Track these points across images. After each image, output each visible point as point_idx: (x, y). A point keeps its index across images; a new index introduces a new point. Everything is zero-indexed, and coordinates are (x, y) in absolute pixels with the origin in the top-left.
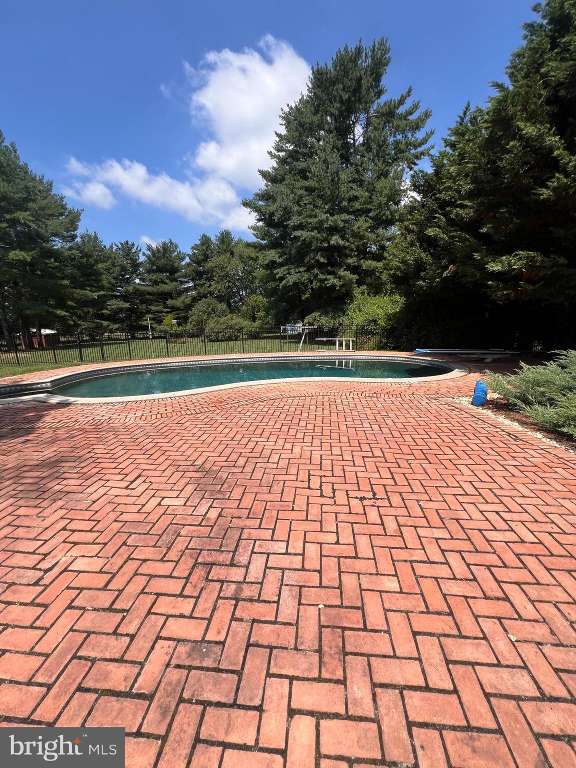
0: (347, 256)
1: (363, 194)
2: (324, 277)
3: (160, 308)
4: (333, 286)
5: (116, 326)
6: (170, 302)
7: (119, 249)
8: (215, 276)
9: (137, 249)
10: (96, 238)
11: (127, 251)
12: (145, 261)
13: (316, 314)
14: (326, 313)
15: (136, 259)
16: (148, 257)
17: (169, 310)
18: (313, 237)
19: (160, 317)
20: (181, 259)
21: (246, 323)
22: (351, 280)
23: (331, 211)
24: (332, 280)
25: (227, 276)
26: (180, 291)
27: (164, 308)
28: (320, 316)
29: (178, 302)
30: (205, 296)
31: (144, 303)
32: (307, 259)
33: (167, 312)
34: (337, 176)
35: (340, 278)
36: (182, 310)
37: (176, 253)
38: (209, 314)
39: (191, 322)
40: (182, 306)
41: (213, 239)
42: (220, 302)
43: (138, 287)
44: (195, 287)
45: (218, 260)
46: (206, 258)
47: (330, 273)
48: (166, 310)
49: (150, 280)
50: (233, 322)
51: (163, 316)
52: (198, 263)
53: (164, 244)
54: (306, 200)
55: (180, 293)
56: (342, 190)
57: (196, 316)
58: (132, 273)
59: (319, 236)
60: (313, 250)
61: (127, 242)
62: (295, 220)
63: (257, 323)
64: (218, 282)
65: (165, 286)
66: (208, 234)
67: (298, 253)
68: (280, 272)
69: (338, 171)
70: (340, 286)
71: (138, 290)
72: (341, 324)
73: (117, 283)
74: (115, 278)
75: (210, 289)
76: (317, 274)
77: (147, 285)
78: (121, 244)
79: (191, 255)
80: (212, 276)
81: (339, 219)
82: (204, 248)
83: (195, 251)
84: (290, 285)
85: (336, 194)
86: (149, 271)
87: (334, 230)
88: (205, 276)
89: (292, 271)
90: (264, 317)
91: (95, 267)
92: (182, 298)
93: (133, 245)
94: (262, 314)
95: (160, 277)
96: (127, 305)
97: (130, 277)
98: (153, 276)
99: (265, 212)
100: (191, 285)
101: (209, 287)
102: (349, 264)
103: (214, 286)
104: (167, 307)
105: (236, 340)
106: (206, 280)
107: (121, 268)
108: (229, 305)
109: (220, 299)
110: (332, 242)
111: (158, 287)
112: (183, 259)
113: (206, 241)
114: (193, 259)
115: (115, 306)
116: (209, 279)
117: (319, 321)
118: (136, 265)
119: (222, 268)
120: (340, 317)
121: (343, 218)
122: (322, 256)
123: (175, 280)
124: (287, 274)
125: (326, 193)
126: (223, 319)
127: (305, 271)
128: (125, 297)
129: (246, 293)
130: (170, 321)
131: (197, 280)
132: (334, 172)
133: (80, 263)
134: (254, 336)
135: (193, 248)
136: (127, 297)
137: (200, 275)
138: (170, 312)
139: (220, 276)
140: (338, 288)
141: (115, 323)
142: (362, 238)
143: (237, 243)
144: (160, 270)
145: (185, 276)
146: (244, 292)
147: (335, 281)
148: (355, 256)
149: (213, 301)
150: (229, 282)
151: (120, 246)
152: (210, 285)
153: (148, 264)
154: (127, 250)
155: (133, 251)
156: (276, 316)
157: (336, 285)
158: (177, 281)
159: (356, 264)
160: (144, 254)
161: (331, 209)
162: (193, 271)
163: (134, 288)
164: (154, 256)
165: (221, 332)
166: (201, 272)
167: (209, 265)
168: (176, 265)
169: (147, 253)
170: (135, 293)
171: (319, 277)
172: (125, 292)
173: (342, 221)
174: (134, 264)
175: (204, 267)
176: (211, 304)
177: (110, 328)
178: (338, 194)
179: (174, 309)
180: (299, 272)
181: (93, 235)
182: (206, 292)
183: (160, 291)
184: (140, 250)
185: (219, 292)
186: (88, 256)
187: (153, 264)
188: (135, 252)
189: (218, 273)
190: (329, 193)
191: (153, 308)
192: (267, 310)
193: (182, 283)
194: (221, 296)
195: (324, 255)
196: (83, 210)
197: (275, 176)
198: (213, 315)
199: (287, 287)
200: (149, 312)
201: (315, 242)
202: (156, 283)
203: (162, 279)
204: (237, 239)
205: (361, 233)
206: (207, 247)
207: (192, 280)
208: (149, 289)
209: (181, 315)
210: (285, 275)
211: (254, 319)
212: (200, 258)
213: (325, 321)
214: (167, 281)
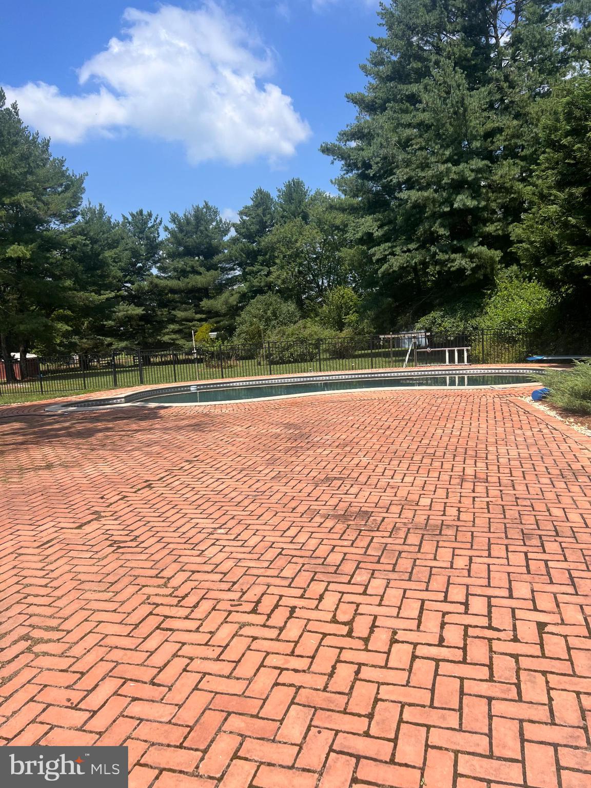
0: (485, 222)
1: (509, 123)
2: (447, 257)
3: (190, 314)
4: (461, 270)
5: (123, 344)
6: (205, 303)
7: (129, 223)
8: (278, 257)
9: (155, 221)
10: (102, 212)
11: (140, 226)
12: (168, 240)
13: (435, 314)
14: (452, 312)
15: (154, 237)
16: (172, 233)
17: (204, 316)
18: (427, 198)
19: (190, 328)
20: (223, 232)
21: (328, 333)
22: (492, 258)
23: (456, 157)
24: (459, 261)
25: (297, 255)
26: (220, 284)
27: (196, 313)
28: (443, 317)
29: (218, 303)
30: (260, 291)
31: (165, 306)
32: (421, 230)
33: (201, 320)
34: (462, 106)
35: (472, 257)
36: (225, 315)
37: (214, 224)
38: (268, 320)
39: (239, 335)
40: (223, 309)
41: (274, 195)
42: (286, 300)
43: (156, 281)
44: (244, 278)
45: (283, 230)
46: (263, 228)
47: (456, 250)
48: (198, 316)
49: (175, 270)
50: (307, 332)
51: (194, 326)
52: (250, 237)
53: (197, 210)
54: (417, 144)
55: (220, 288)
56: (472, 124)
57: (248, 324)
58: (147, 259)
59: (436, 195)
60: (427, 218)
61: (141, 212)
62: (400, 175)
63: (347, 332)
64: (282, 268)
65: (198, 277)
66: (265, 189)
67: (407, 220)
68: (378, 251)
69: (463, 99)
70: (472, 269)
71: (156, 286)
72: (475, 329)
73: (125, 276)
74: (122, 269)
75: (271, 279)
76: (435, 253)
77: (169, 277)
78: (132, 215)
79: (238, 225)
80: (273, 257)
81: (468, 169)
82: (260, 211)
83: (245, 218)
84: (394, 271)
85: (464, 131)
86: (172, 256)
87: (458, 186)
88: (260, 258)
89: (398, 250)
90: (357, 322)
91: (101, 257)
92: (226, 295)
93: (150, 215)
94: (353, 317)
95: (191, 263)
96: (139, 311)
97: (144, 265)
98: (180, 263)
99: (357, 159)
100: (238, 272)
101: (267, 276)
102: (489, 234)
103: (274, 275)
104: (201, 312)
105: (311, 360)
106: (262, 265)
107: (133, 252)
108: (300, 303)
109: (285, 294)
110: (456, 205)
111: (187, 280)
112: (226, 232)
113: (262, 199)
114: (243, 230)
115: (122, 313)
116: (269, 263)
117: (440, 325)
118: (153, 247)
119: (289, 243)
120: (475, 316)
121: (474, 167)
122: (442, 225)
123: (213, 267)
124: (388, 255)
125: (447, 130)
126: (290, 329)
127: (416, 249)
128: (135, 299)
129: (329, 282)
130: (205, 334)
131: (247, 264)
132: (457, 102)
133: (83, 253)
134: (341, 354)
135: (241, 213)
136: (139, 298)
137: (252, 256)
138: (205, 320)
139: (285, 256)
140: (468, 273)
141: (121, 340)
142: (508, 191)
143: (314, 199)
144: (189, 252)
145: (229, 260)
146: (325, 281)
147: (463, 262)
148: (499, 220)
149: (274, 298)
150: (301, 264)
151: (130, 219)
152: (269, 273)
153: (172, 243)
154: (141, 222)
155: (150, 225)
156: (374, 320)
157: (465, 269)
158: (216, 270)
159: (500, 232)
160: (166, 229)
161: (456, 154)
162: (242, 250)
163: (151, 283)
164: (181, 231)
165: (287, 349)
166: (254, 251)
167: (267, 240)
168: (215, 242)
169: (172, 226)
170: (151, 291)
171: (437, 257)
172: (137, 290)
173: (472, 170)
174: (151, 245)
175: (259, 243)
176: (271, 304)
177: (114, 347)
178: (467, 131)
179: (211, 314)
180: (409, 251)
181: (98, 208)
182: (262, 284)
183: (190, 286)
184: (160, 223)
185: (284, 282)
186: (94, 241)
187: (179, 243)
188: (153, 226)
189: (282, 252)
190: (451, 130)
191: (180, 314)
192: (361, 312)
193: (224, 270)
194: (288, 288)
195: (446, 222)
196: (87, 175)
197: (373, 101)
198: (273, 322)
199: (389, 274)
200: (173, 320)
201: (431, 206)
202: (183, 273)
203: (193, 267)
204: (313, 193)
205: (508, 185)
206: (264, 210)
207: (240, 265)
208: (173, 283)
209: (222, 323)
210: (386, 256)
211: (340, 326)
212: (254, 228)
213: (450, 324)
214: (202, 270)
